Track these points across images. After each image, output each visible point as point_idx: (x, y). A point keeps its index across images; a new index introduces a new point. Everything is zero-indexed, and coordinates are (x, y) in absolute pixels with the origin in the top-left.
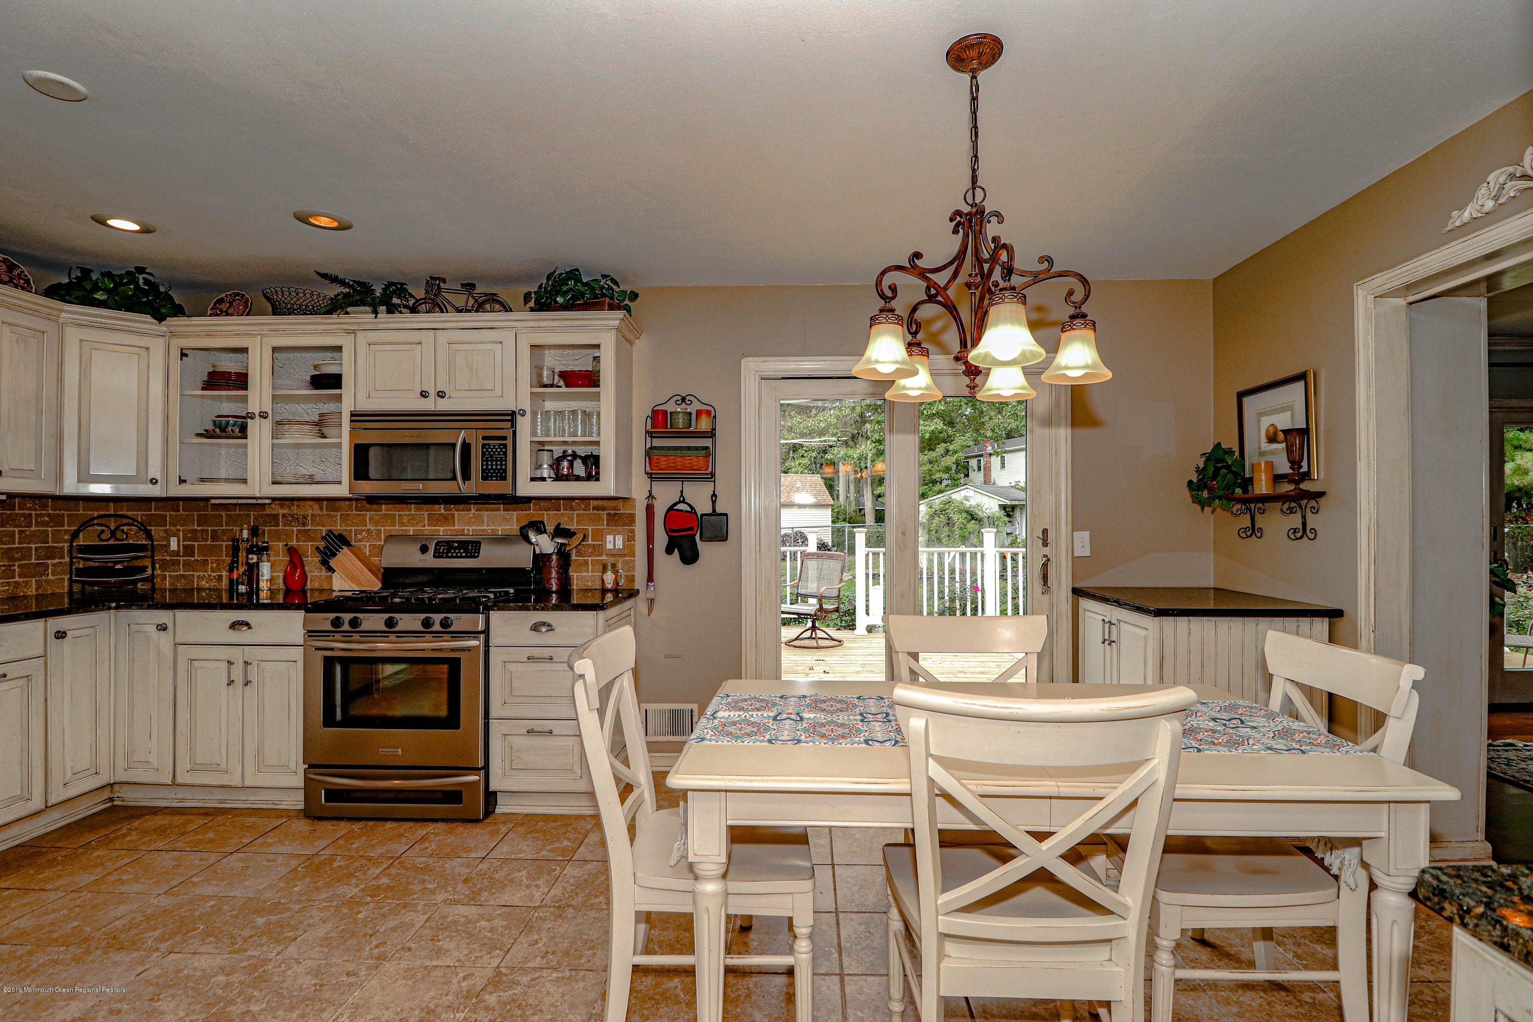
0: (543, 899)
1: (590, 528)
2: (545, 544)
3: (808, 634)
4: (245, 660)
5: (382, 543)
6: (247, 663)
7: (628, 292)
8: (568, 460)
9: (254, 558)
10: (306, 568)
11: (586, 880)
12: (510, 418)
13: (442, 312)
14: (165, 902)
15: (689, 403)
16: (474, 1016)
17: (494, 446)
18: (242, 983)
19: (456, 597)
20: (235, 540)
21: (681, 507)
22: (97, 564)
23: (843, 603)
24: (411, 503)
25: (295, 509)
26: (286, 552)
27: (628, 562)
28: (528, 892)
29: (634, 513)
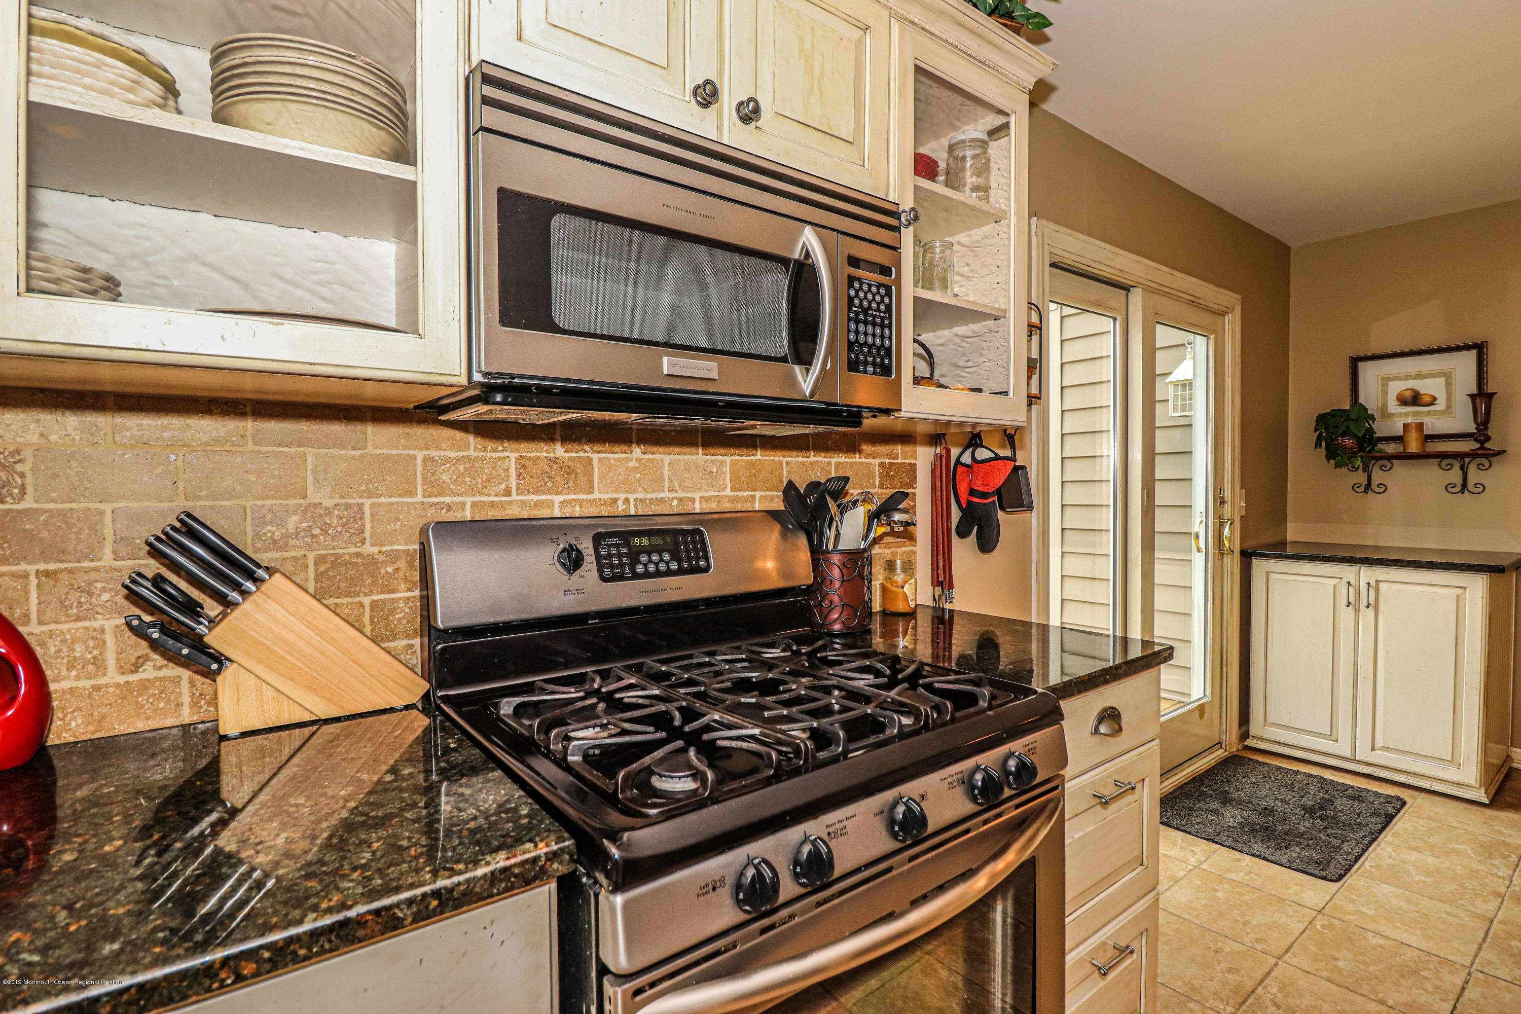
17: (870, 286)
29: (915, 465)
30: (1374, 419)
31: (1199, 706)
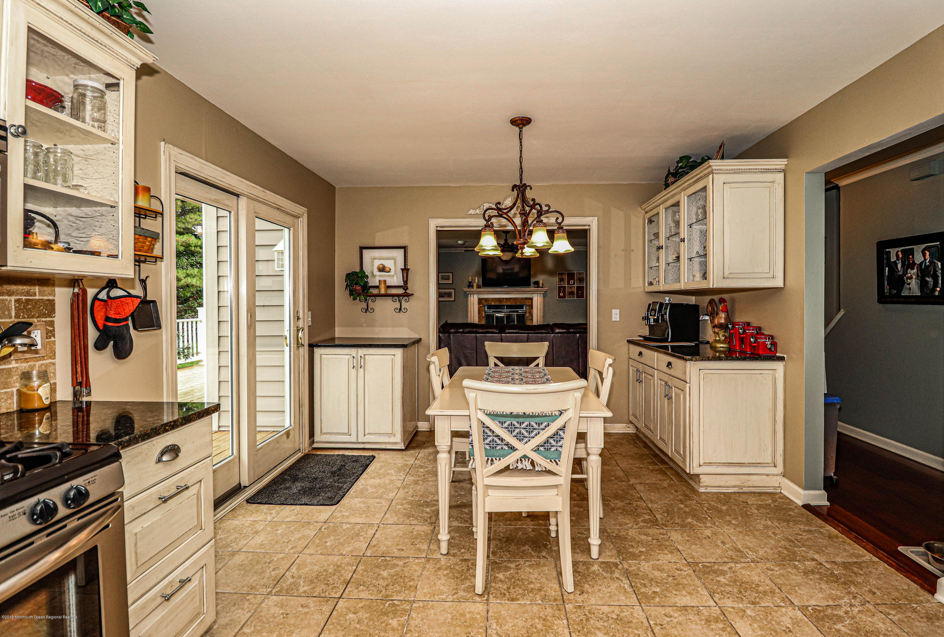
27: (48, 366)
29: (54, 300)
30: (368, 278)
31: (287, 432)
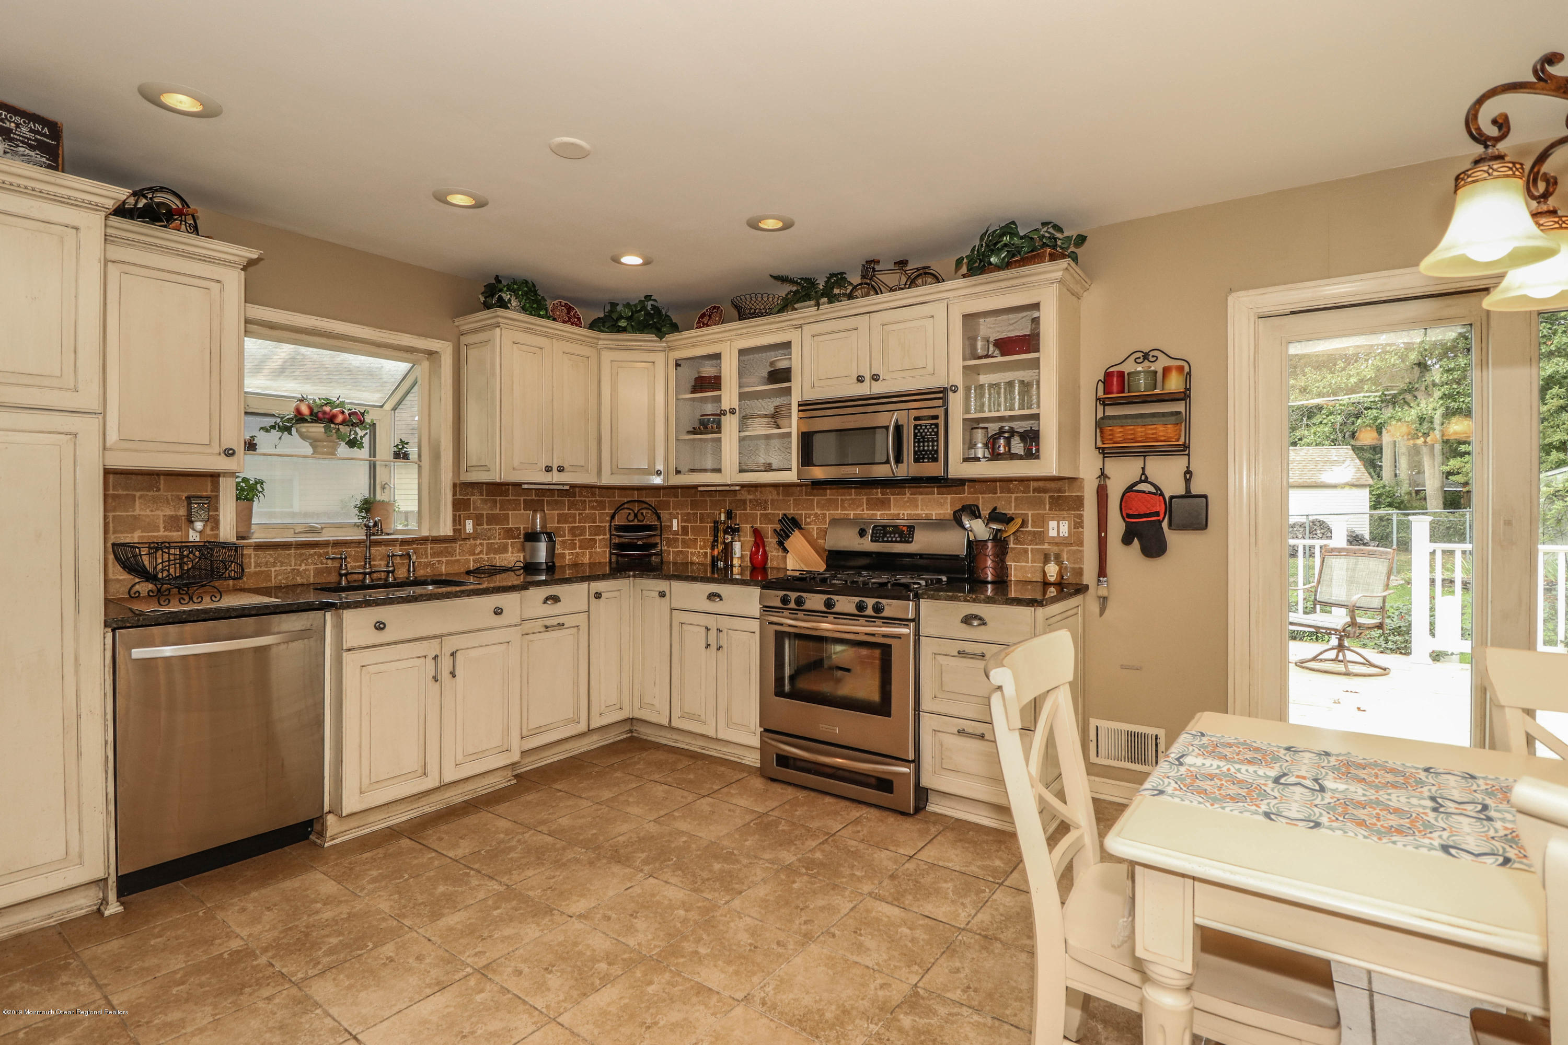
0: (969, 922)
1: (1030, 513)
2: (979, 528)
3: (1332, 654)
4: (719, 627)
5: (827, 526)
6: (719, 630)
7: (1074, 238)
8: (1005, 438)
9: (729, 538)
10: (767, 548)
11: (1018, 914)
12: (941, 395)
13: (877, 294)
14: (653, 828)
15: (1152, 359)
16: (887, 1034)
17: (926, 426)
18: (696, 922)
19: (889, 582)
20: (716, 522)
21: (1143, 487)
22: (627, 540)
23: (1389, 617)
24: (852, 488)
25: (758, 495)
26: (752, 533)
27: (1075, 552)
28: (953, 908)
29: (1082, 496)
